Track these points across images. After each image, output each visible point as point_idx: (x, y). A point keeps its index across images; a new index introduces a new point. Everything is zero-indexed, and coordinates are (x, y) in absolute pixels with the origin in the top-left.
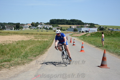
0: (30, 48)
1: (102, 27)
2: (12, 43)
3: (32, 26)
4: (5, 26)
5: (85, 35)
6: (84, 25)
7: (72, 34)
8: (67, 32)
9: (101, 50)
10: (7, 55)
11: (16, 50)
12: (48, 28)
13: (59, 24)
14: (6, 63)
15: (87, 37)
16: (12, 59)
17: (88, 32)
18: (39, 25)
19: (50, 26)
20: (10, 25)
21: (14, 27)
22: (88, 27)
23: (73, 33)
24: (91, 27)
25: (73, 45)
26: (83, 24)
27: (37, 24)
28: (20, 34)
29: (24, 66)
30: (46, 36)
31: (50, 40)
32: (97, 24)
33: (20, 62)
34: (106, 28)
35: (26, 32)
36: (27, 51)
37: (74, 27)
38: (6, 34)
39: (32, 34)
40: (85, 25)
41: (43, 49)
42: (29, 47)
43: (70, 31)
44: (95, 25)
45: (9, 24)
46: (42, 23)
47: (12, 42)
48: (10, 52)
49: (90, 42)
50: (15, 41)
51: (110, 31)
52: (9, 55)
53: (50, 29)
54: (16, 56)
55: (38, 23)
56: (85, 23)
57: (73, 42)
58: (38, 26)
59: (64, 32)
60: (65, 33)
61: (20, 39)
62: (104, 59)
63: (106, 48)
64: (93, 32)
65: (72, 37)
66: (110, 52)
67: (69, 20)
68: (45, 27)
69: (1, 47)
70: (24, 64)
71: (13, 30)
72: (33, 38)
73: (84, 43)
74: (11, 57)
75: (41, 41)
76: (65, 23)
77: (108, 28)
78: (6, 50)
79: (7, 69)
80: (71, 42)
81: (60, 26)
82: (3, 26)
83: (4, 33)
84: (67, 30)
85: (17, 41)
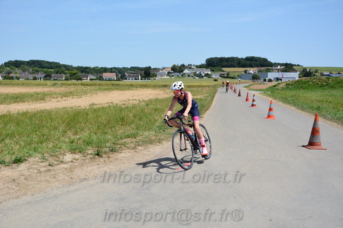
1: (308, 70)
3: (173, 72)
4: (126, 74)
5: (275, 86)
7: (249, 84)
9: (306, 114)
10: (129, 125)
11: (145, 116)
12: (204, 75)
13: (224, 67)
14: (128, 140)
15: (278, 89)
16: (139, 132)
17: (281, 80)
18: (186, 70)
19: (206, 71)
20: (133, 72)
21: (140, 74)
22: (281, 71)
23: (251, 83)
24: (286, 71)
25: (253, 105)
26: (271, 65)
27: (183, 68)
28: (151, 88)
29: (161, 146)
30: (200, 89)
31: (208, 97)
32: (298, 65)
33: (154, 138)
34: (315, 72)
35: (161, 83)
37: (252, 71)
38: (127, 87)
40: (274, 68)
43: (244, 79)
44: (294, 67)
45: (133, 69)
46: (191, 65)
47: (138, 102)
48: (135, 120)
49: (285, 100)
50: (143, 100)
51: (324, 77)
52: (133, 126)
53: (207, 75)
54: (146, 127)
55: (183, 65)
56: (275, 63)
57: (251, 100)
58: (184, 72)
59: (234, 80)
60: (236, 84)
61: (151, 97)
62: (315, 132)
63: (317, 111)
64: (291, 80)
65: (250, 90)
66: (325, 117)
67: (242, 58)
68: (198, 73)
69: (120, 110)
70: (160, 141)
71: (140, 80)
73: (273, 101)
74: (137, 129)
76: (236, 64)
77: (319, 72)
78: (127, 117)
79: (132, 151)
80: (247, 100)
81: (226, 70)
82: (121, 73)
83: (123, 85)
84: (239, 77)
85: (146, 99)
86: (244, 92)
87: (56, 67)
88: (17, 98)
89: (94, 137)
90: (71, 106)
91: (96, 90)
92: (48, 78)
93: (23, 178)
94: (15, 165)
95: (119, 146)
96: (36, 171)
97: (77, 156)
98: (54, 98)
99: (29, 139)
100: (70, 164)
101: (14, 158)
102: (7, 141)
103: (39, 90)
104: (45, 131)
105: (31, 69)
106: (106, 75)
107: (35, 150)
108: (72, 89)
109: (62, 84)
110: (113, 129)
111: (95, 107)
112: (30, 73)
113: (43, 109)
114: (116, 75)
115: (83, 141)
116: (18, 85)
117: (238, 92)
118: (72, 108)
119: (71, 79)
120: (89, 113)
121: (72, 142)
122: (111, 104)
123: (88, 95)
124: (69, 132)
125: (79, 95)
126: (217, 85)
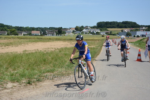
2: (55, 51)
3: (76, 30)
4: (46, 32)
5: (141, 40)
6: (140, 28)
8: (118, 37)
10: (49, 64)
11: (59, 58)
12: (95, 33)
13: (108, 28)
14: (49, 74)
15: (143, 42)
16: (55, 69)
17: (145, 36)
18: (84, 29)
19: (97, 30)
20: (51, 30)
21: (55, 32)
22: (145, 31)
23: (126, 38)
24: (149, 31)
26: (139, 26)
27: (82, 29)
28: (62, 41)
30: (93, 41)
31: (98, 47)
33: (64, 72)
35: (69, 38)
37: (126, 30)
38: (47, 40)
45: (50, 28)
46: (87, 26)
47: (54, 49)
48: (53, 61)
50: (58, 49)
52: (51, 65)
53: (98, 33)
54: (59, 66)
55: (82, 27)
56: (141, 25)
58: (83, 31)
59: (115, 36)
60: (116, 38)
61: (63, 46)
67: (120, 22)
68: (92, 31)
69: (43, 55)
70: (68, 74)
71: (55, 36)
74: (54, 67)
76: (116, 26)
78: (48, 59)
79: (51, 81)
81: (110, 29)
82: (44, 31)
83: (45, 39)
84: (118, 34)
85: (59, 48)
87: (1, 26)
89: (26, 72)
90: (10, 51)
91: (27, 42)
95: (43, 78)
97: (15, 84)
100: (11, 89)
106: (34, 32)
108: (12, 41)
109: (5, 38)
110: (39, 67)
111: (27, 52)
114: (40, 33)
115: (19, 75)
117: (117, 44)
118: (12, 53)
119: (11, 34)
120: (23, 57)
121: (12, 75)
122: (37, 51)
123: (22, 45)
124: (10, 68)
125: (16, 44)
126: (104, 39)
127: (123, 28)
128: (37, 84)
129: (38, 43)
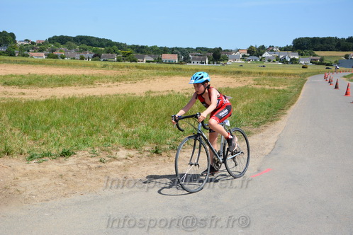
0: (245, 107)
3: (249, 55)
4: (190, 56)
7: (349, 73)
12: (289, 60)
13: (317, 50)
18: (266, 53)
19: (292, 55)
20: (199, 54)
21: (208, 56)
27: (262, 51)
28: (221, 74)
30: (283, 78)
31: (293, 88)
35: (234, 69)
36: (238, 112)
39: (249, 73)
41: (276, 108)
42: (242, 104)
43: (344, 66)
45: (199, 50)
46: (273, 47)
53: (293, 61)
55: (263, 47)
58: (264, 56)
60: (333, 72)
65: (350, 81)
68: (281, 57)
69: (183, 100)
71: (207, 64)
72: (252, 82)
75: (270, 90)
76: (334, 46)
80: (347, 94)
81: (320, 54)
82: (185, 55)
83: (188, 70)
86: (343, 83)
87: (107, 45)
88: (63, 81)
89: (152, 132)
90: (122, 92)
91: (154, 75)
92: (97, 58)
93: (71, 174)
94: (62, 159)
96: (85, 167)
97: (132, 153)
98: (104, 82)
99: (77, 129)
100: (124, 161)
101: (61, 150)
102: (53, 130)
103: (87, 72)
104: (95, 121)
105: (78, 48)
106: (166, 57)
107: (84, 142)
108: (125, 72)
109: (114, 66)
111: (152, 95)
112: (77, 51)
113: (91, 95)
114: (179, 57)
116: (63, 65)
117: (334, 83)
118: (125, 95)
119: (124, 60)
120: (146, 103)
121: (126, 136)
122: (171, 93)
123: (144, 80)
124: (122, 123)
125: (133, 79)
126: (306, 73)
127: (349, 50)
128: (172, 154)
129: (173, 78)
